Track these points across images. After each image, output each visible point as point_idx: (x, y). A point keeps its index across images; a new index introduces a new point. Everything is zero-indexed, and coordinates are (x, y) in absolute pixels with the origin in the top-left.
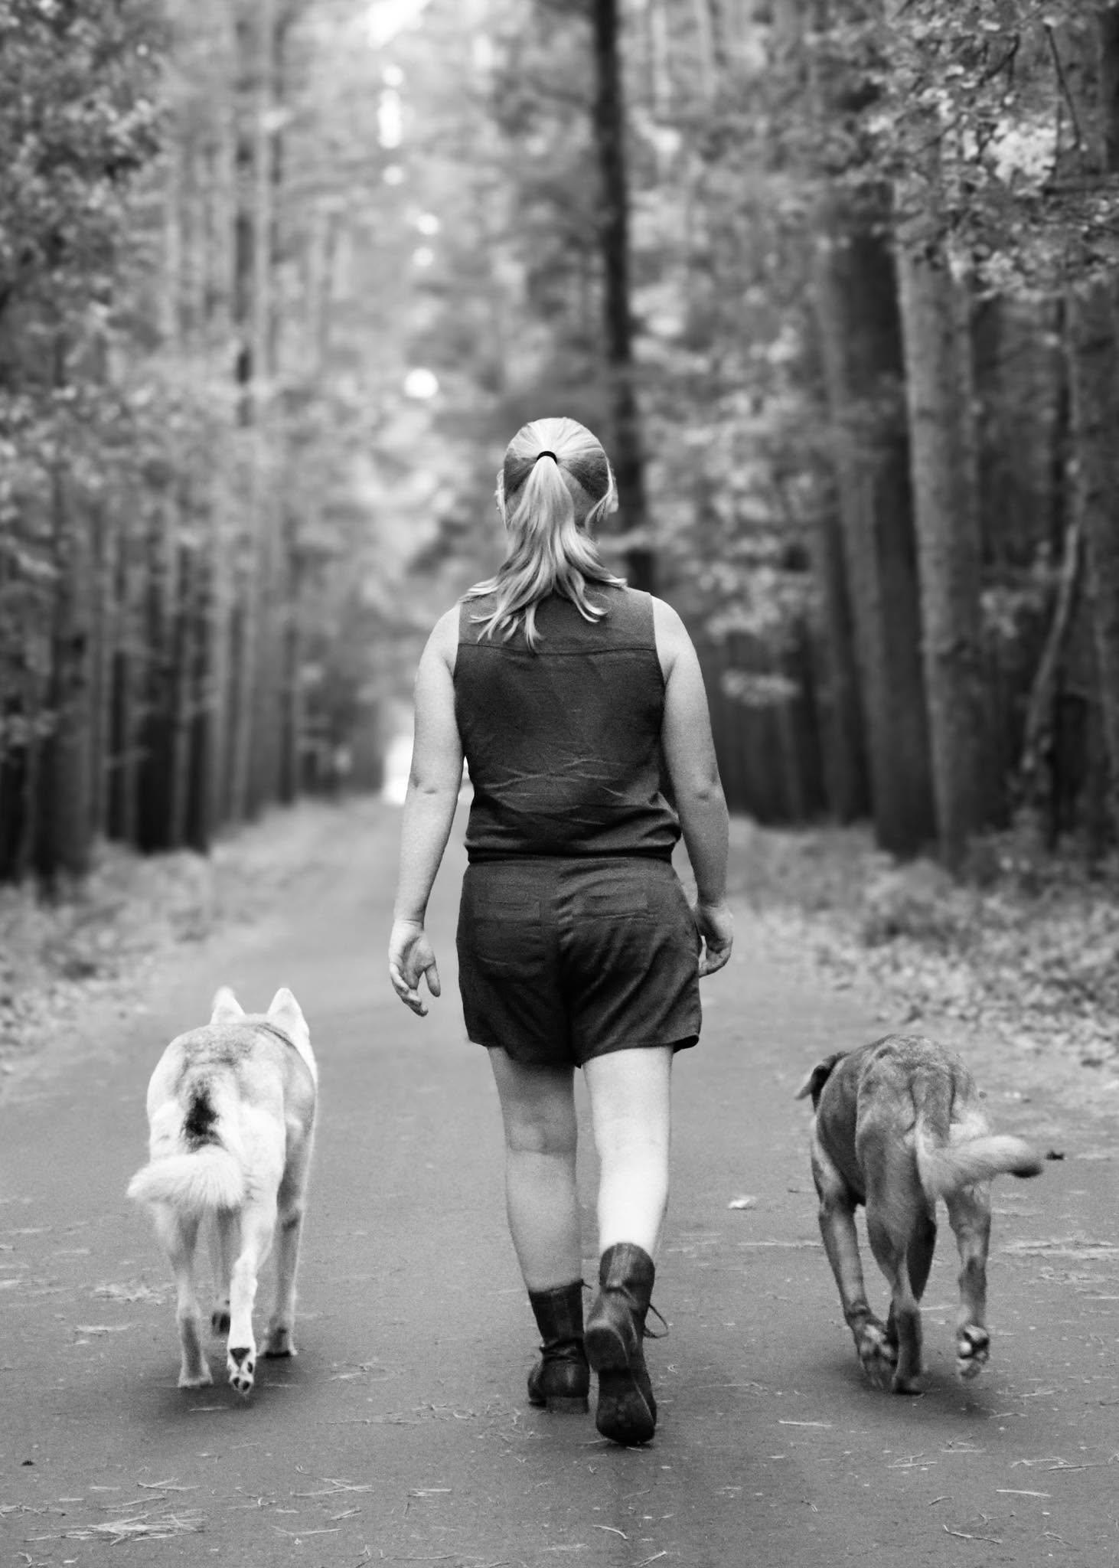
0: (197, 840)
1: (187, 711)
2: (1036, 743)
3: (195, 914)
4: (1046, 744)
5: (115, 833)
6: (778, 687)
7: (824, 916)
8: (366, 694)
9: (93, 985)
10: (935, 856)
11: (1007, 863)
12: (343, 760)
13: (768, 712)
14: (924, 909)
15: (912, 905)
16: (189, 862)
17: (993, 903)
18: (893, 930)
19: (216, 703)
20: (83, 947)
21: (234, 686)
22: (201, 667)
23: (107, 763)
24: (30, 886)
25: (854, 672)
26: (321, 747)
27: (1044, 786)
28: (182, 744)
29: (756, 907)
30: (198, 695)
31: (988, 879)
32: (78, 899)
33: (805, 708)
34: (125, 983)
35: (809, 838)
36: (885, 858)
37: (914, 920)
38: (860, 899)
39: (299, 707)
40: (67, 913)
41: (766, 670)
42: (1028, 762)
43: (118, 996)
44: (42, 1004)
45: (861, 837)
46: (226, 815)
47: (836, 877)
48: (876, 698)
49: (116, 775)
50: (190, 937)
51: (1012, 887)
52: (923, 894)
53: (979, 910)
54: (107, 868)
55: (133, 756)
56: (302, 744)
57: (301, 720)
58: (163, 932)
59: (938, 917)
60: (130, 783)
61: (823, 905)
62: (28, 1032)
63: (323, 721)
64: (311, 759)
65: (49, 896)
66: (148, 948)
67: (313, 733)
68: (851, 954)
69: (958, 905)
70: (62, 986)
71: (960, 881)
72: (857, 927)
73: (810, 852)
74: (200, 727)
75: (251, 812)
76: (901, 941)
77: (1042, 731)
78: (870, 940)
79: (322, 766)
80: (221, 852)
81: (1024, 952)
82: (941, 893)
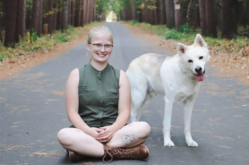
0: (82, 25)
1: (81, 9)
2: (188, 14)
3: (81, 34)
4: (190, 14)
5: (71, 24)
6: (155, 7)
7: (161, 36)
8: (103, 8)
9: (67, 43)
10: (175, 28)
11: (184, 29)
12: (101, 16)
13: (153, 10)
14: (174, 35)
15: (172, 35)
16: (81, 28)
17: (183, 34)
18: (170, 38)
19: (84, 8)
20: (66, 38)
21: (87, 6)
22: (82, 4)
23: (70, 15)
24: (60, 30)
25: (164, 6)
26: (98, 15)
27: (189, 20)
28: (80, 13)
29: (152, 35)
30: (82, 7)
31: (182, 31)
32: (66, 32)
33: (158, 10)
34: (71, 43)
35: (158, 26)
36: (168, 29)
37: (172, 36)
38: (165, 34)
39: (95, 10)
40: (64, 34)
41: (153, 5)
42: (187, 16)
43: (69, 44)
44: (59, 45)
45: (165, 26)
46: (86, 23)
47: (162, 31)
48: (167, 9)
49: (71, 17)
50: (80, 37)
51: (185, 32)
52: (173, 33)
53: (181, 35)
54: (70, 28)
55: (74, 15)
56: (95, 14)
57: (95, 11)
58: (77, 36)
59: (176, 36)
60: (73, 18)
61: (160, 35)
62: (57, 49)
63: (98, 12)
64: (97, 16)
65: (62, 32)
66: (75, 39)
67: (97, 13)
68: (165, 41)
69: (178, 35)
70: (63, 43)
71: (179, 32)
72: (165, 37)
73: (158, 28)
74: (82, 11)
75: (89, 22)
76: (171, 39)
77: (189, 12)
78: (167, 39)
79: (98, 17)
80: (85, 27)
81: (188, 41)
82: (176, 33)
